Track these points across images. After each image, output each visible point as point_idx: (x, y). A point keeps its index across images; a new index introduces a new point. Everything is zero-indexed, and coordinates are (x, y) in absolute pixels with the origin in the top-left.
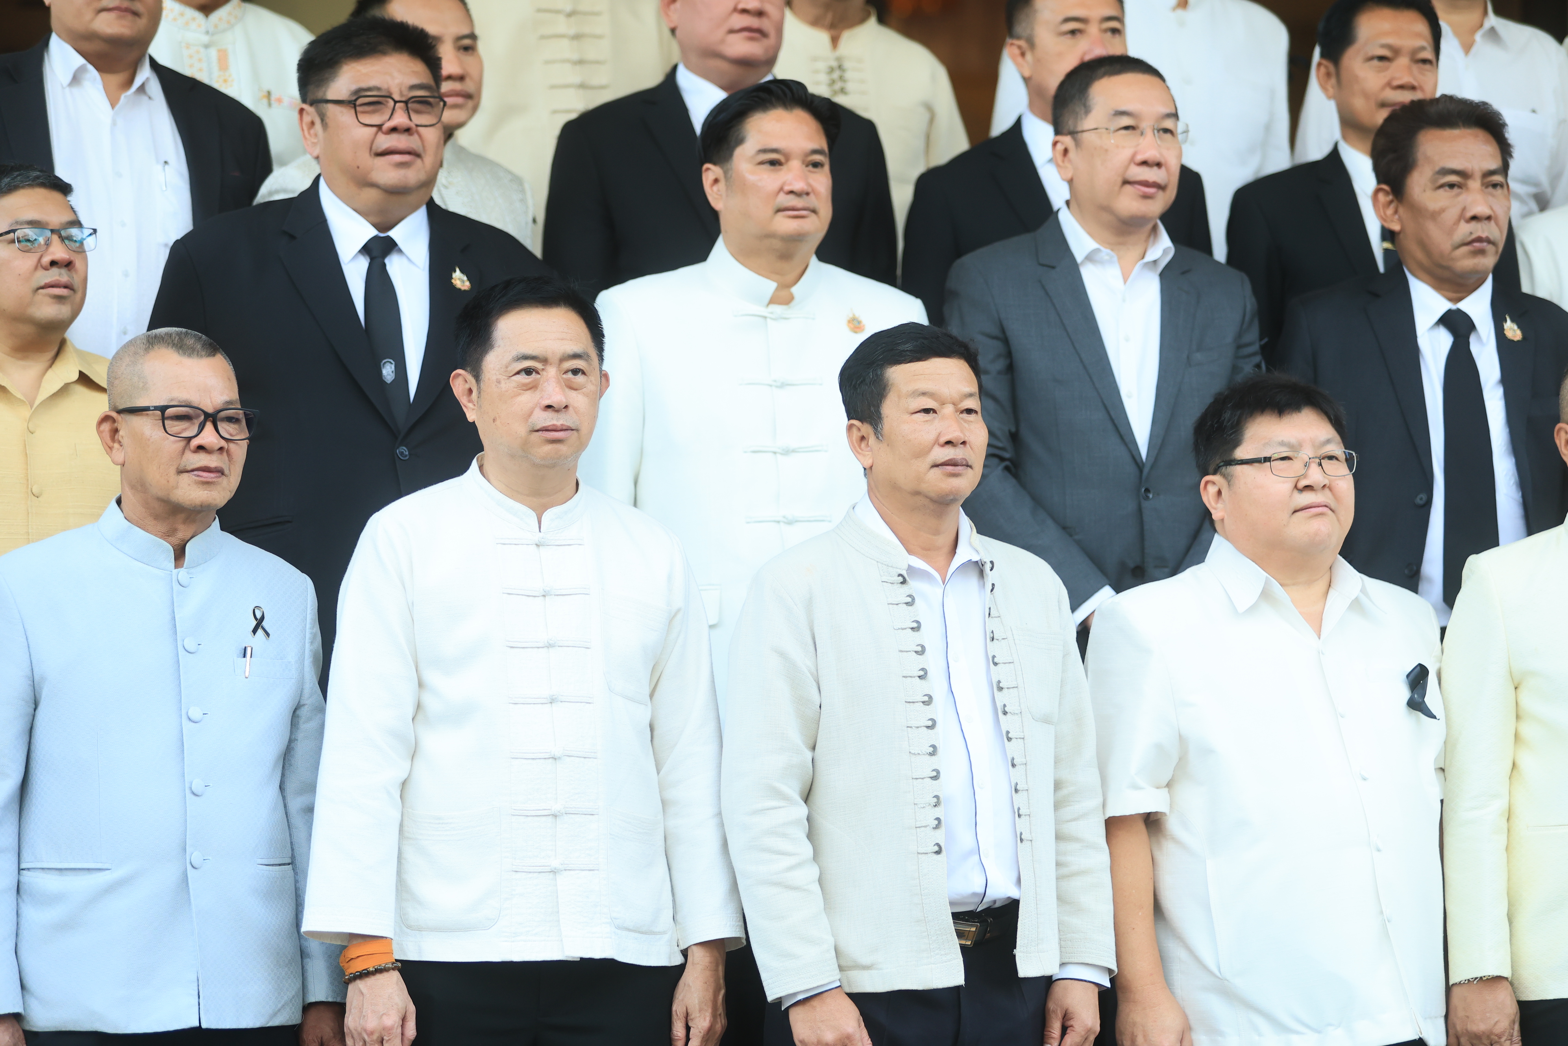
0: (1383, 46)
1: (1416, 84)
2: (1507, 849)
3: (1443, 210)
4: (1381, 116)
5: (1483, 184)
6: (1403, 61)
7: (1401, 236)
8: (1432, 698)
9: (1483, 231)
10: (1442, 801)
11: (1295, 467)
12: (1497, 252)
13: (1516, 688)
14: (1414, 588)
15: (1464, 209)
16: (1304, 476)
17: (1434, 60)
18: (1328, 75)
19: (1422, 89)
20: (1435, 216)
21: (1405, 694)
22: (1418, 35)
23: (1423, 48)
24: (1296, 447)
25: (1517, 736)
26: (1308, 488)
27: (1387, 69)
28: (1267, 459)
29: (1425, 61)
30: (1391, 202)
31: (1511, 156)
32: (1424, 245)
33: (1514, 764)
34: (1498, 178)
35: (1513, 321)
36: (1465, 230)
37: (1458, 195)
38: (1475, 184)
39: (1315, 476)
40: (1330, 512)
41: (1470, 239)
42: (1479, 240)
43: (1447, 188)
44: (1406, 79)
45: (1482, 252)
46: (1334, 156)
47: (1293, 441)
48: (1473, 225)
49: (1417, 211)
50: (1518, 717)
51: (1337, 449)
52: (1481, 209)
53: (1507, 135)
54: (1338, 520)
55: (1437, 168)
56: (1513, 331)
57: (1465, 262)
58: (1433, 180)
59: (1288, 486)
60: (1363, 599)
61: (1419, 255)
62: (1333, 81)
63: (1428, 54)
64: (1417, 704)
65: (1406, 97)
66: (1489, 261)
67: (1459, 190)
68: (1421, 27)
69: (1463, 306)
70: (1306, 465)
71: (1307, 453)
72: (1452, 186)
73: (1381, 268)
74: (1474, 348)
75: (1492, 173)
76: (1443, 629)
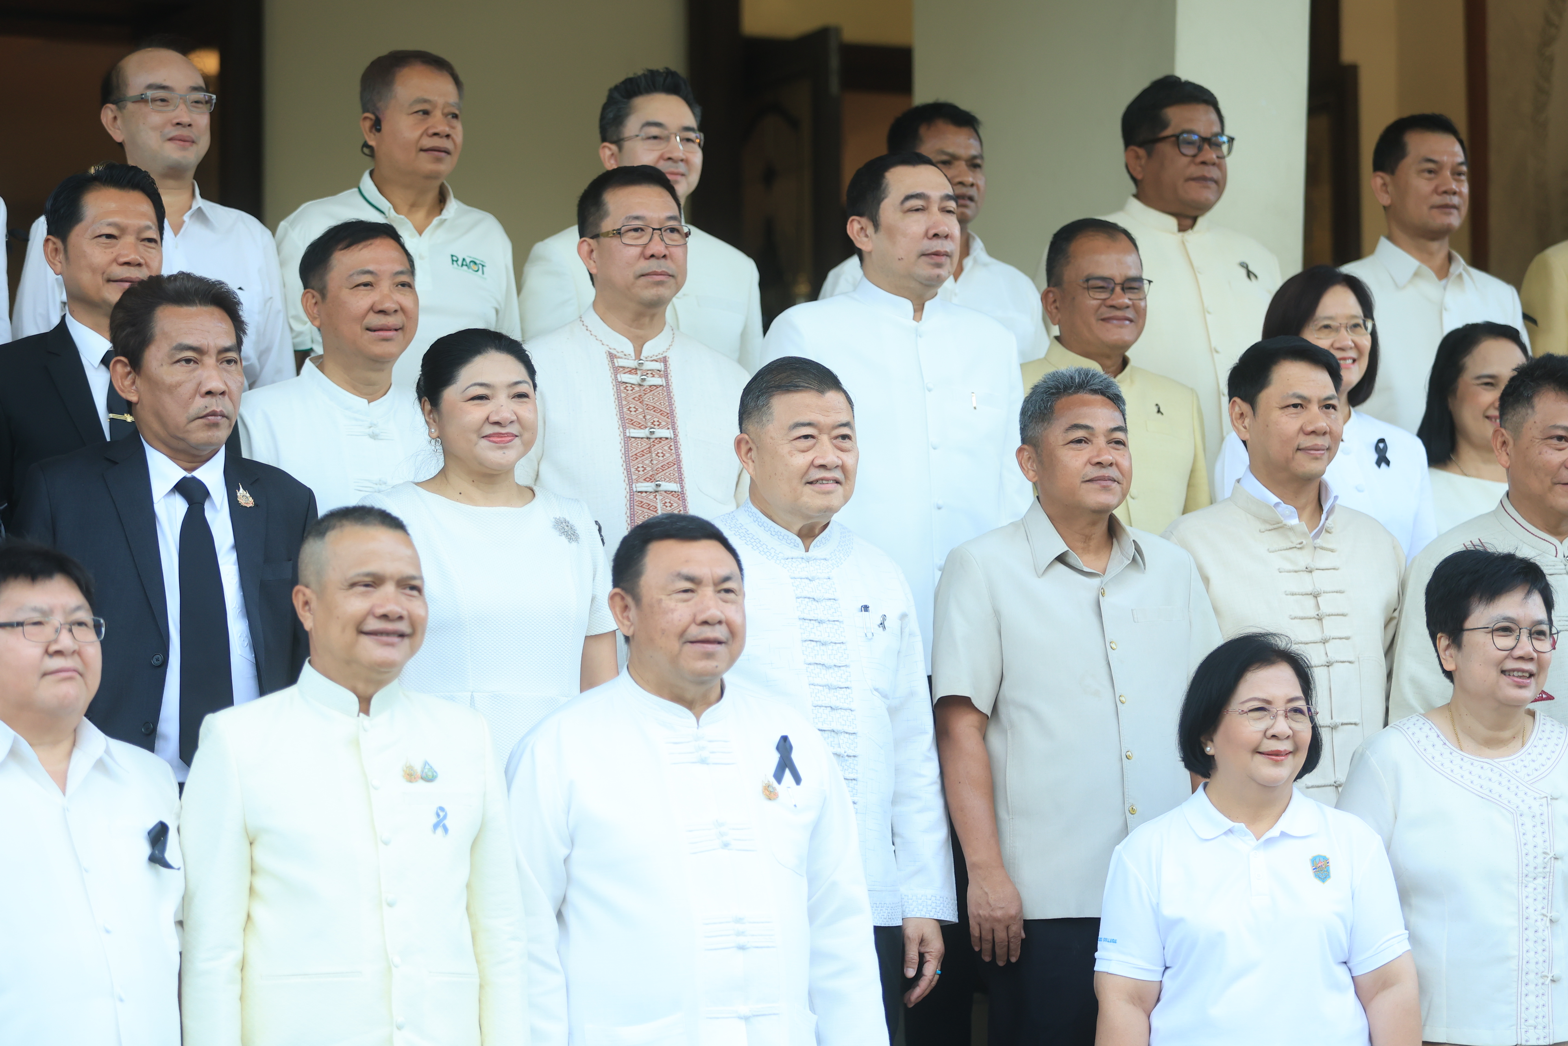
0: (110, 224)
1: (142, 261)
2: (241, 998)
3: (179, 384)
4: (113, 295)
5: (217, 360)
6: (129, 239)
7: (138, 406)
8: (171, 853)
9: (217, 406)
10: (181, 953)
11: (47, 632)
12: (230, 425)
13: (251, 844)
14: (151, 748)
15: (200, 384)
16: (56, 641)
17: (159, 240)
18: (56, 250)
19: (147, 266)
20: (171, 389)
21: (145, 849)
22: (143, 215)
23: (148, 228)
24: (47, 613)
25: (251, 889)
26: (59, 653)
27: (114, 246)
28: (20, 624)
29: (150, 240)
30: (129, 373)
31: (245, 333)
32: (159, 417)
33: (249, 916)
34: (232, 355)
35: (244, 489)
36: (200, 404)
37: (194, 370)
38: (210, 360)
39: (65, 641)
40: (78, 676)
41: (205, 413)
42: (214, 414)
43: (183, 363)
44: (132, 257)
45: (216, 425)
46: (62, 329)
47: (45, 607)
48: (208, 400)
49: (155, 384)
50: (253, 871)
51: (85, 615)
52: (215, 384)
53: (241, 313)
54: (86, 684)
55: (174, 344)
56: (245, 498)
57: (199, 435)
58: (171, 356)
59: (37, 651)
60: (107, 759)
61: (156, 426)
62: (61, 256)
63: (153, 234)
64: (158, 859)
65: (141, 274)
66: (223, 434)
67: (196, 365)
68: (146, 207)
69: (199, 474)
70: (57, 631)
71: (57, 619)
72: (188, 361)
73: (108, 439)
74: (209, 515)
75: (227, 350)
76: (181, 786)
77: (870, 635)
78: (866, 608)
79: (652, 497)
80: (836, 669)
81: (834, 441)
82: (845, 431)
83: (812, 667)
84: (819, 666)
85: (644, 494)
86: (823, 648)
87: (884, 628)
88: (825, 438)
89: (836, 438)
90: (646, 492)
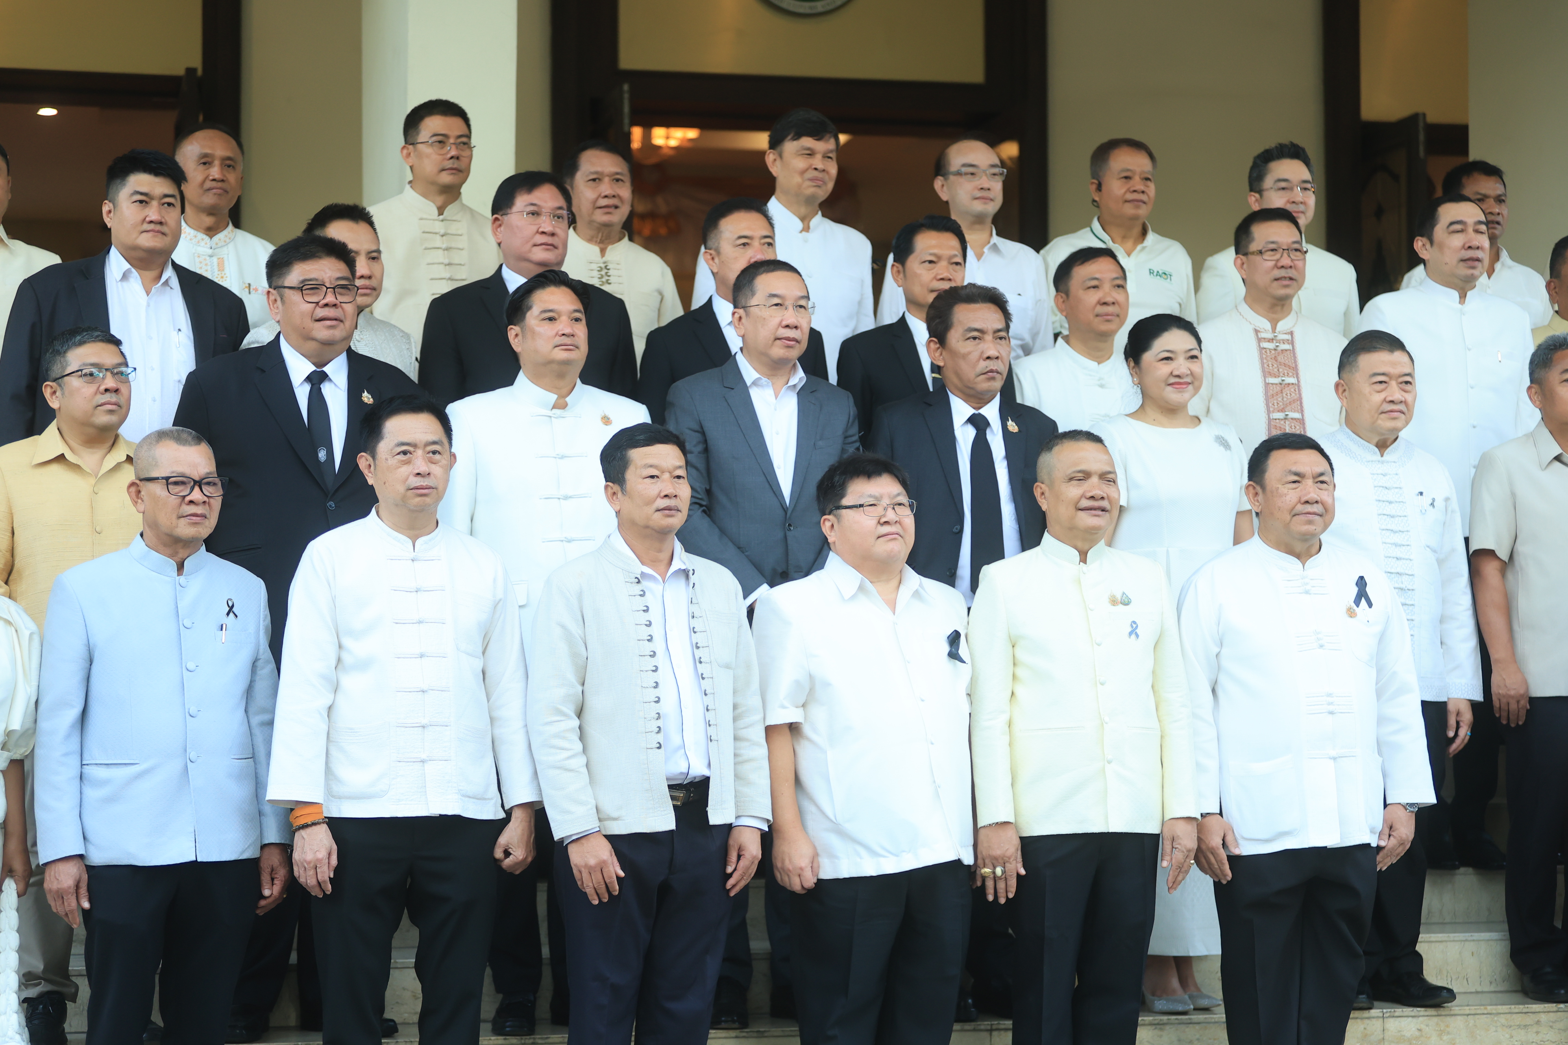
0: (931, 254)
1: (951, 277)
2: (1010, 744)
3: (969, 353)
4: (931, 298)
5: (993, 338)
6: (944, 263)
7: (944, 369)
8: (963, 651)
9: (994, 366)
10: (970, 714)
11: (879, 510)
12: (1002, 379)
13: (1013, 646)
14: (953, 585)
15: (982, 353)
16: (884, 516)
17: (962, 263)
18: (899, 272)
19: (955, 281)
20: (964, 356)
21: (947, 648)
22: (953, 248)
23: (955, 256)
24: (879, 499)
25: (1014, 676)
26: (886, 523)
27: (934, 268)
28: (861, 506)
29: (957, 264)
30: (938, 348)
31: (1011, 321)
32: (958, 375)
33: (1013, 693)
34: (1003, 334)
35: (1012, 421)
36: (983, 365)
37: (979, 344)
38: (989, 337)
39: (891, 515)
40: (900, 538)
41: (986, 371)
42: (991, 371)
43: (972, 340)
44: (945, 275)
45: (993, 378)
46: (902, 320)
47: (877, 494)
48: (988, 362)
49: (954, 354)
50: (1014, 664)
51: (904, 499)
52: (992, 353)
53: (1008, 308)
54: (905, 542)
55: (966, 328)
56: (1012, 426)
57: (983, 385)
58: (963, 335)
59: (875, 522)
60: (921, 590)
61: (955, 380)
62: (901, 275)
63: (959, 259)
64: (954, 655)
65: (946, 286)
66: (998, 384)
67: (980, 341)
68: (954, 242)
69: (983, 411)
70: (885, 509)
71: (886, 501)
72: (975, 338)
73: (931, 390)
74: (989, 437)
75: (999, 331)
76: (969, 609)
77: (1423, 511)
78: (1421, 494)
79: (1282, 422)
80: (1401, 533)
81: (1400, 385)
82: (1408, 379)
83: (1384, 532)
84: (1389, 531)
85: (1277, 421)
86: (1392, 519)
87: (1434, 506)
88: (1393, 383)
89: (1401, 383)
90: (1279, 419)
